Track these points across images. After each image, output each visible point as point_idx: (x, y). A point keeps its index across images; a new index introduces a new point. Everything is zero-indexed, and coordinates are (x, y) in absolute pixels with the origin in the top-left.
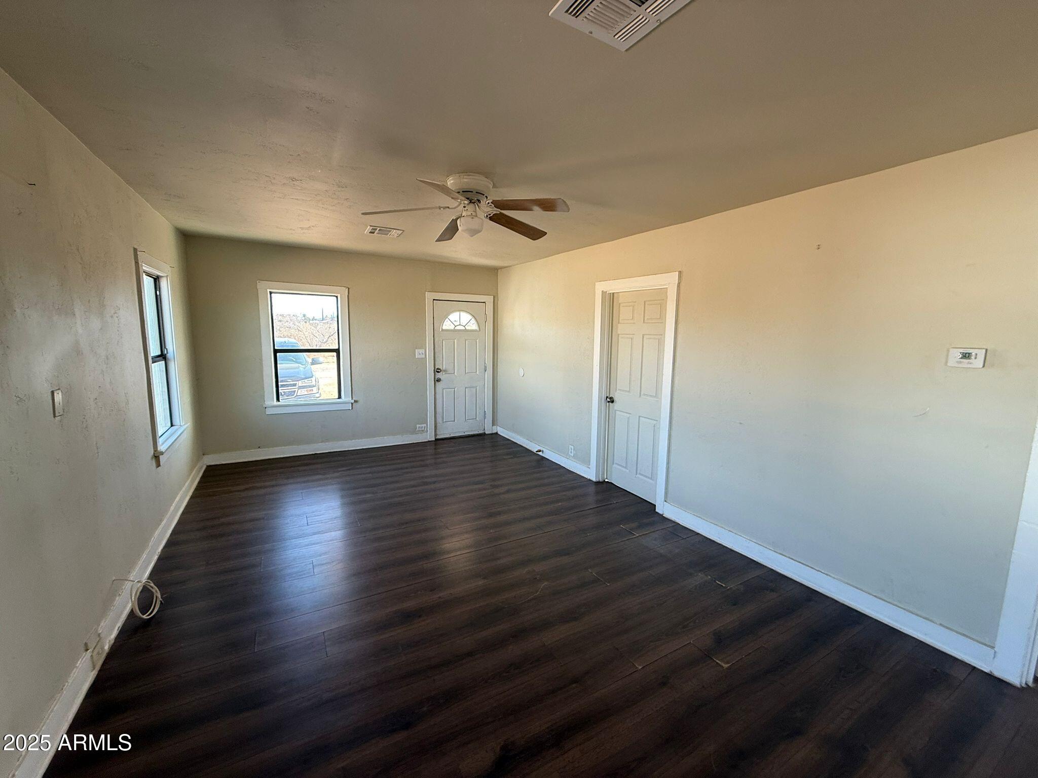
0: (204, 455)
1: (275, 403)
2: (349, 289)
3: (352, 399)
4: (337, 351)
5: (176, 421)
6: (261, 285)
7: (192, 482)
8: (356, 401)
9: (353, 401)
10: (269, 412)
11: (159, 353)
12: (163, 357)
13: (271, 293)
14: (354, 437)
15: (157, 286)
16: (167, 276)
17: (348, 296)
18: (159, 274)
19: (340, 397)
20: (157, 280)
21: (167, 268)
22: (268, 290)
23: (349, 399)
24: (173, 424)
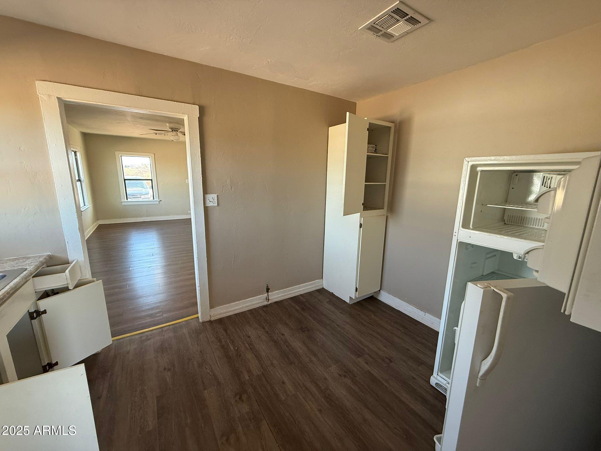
0: (98, 220)
1: (126, 200)
2: (154, 154)
3: (159, 199)
4: (152, 180)
5: (86, 204)
6: (117, 153)
7: (94, 227)
8: (160, 201)
9: (159, 201)
10: (123, 204)
11: (78, 179)
12: (79, 180)
13: (121, 156)
14: (161, 215)
15: (76, 155)
16: (79, 151)
17: (154, 157)
18: (76, 150)
19: (154, 199)
20: (75, 152)
21: (79, 148)
22: (120, 155)
23: (158, 200)
24: (85, 205)
